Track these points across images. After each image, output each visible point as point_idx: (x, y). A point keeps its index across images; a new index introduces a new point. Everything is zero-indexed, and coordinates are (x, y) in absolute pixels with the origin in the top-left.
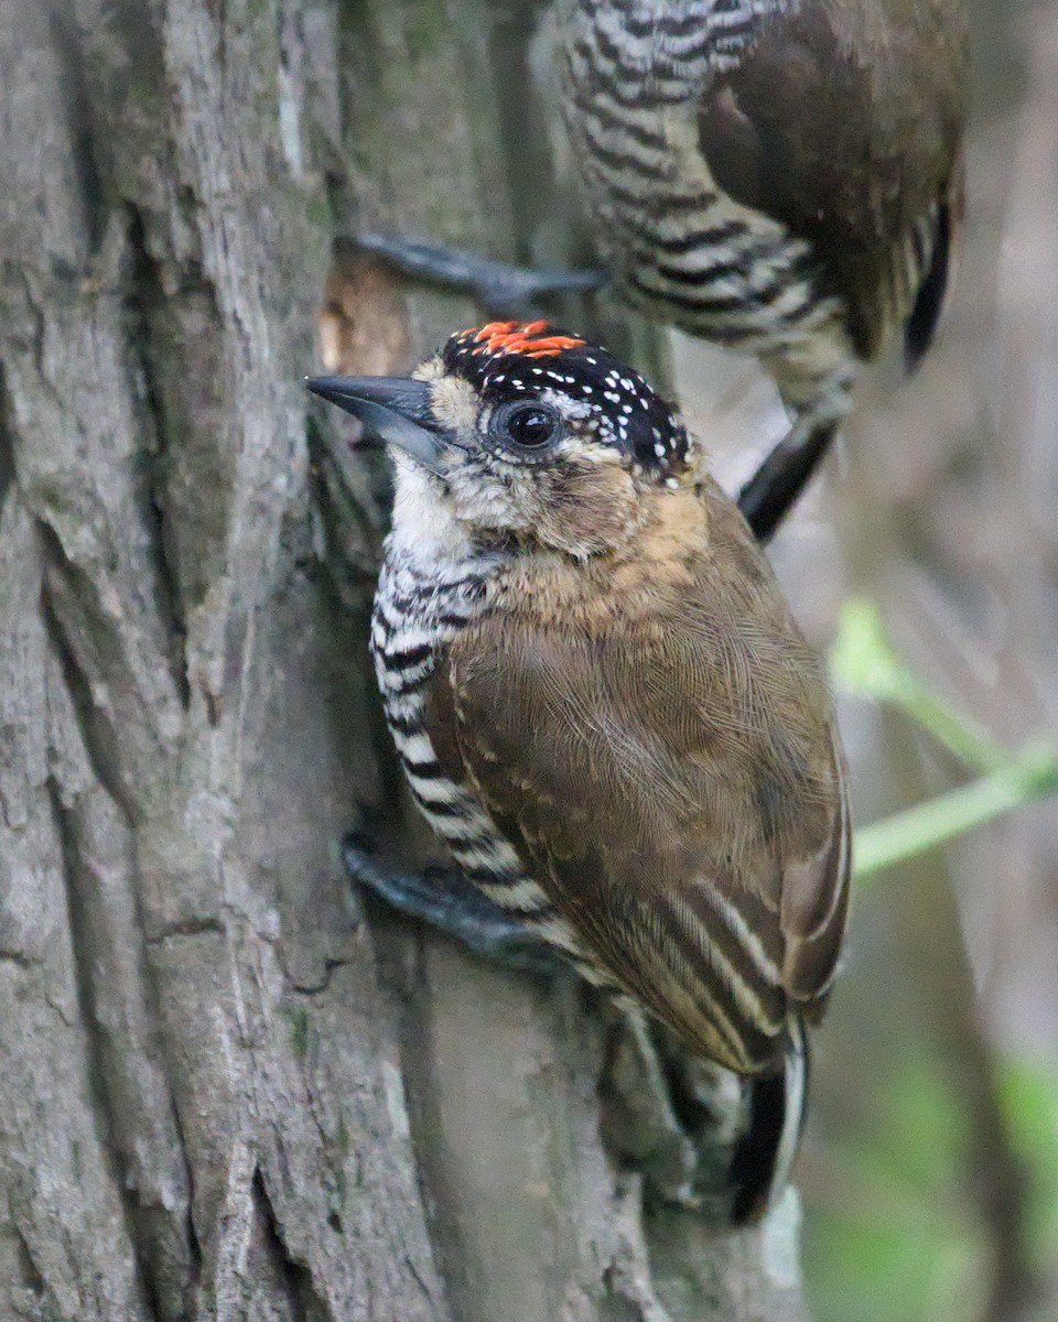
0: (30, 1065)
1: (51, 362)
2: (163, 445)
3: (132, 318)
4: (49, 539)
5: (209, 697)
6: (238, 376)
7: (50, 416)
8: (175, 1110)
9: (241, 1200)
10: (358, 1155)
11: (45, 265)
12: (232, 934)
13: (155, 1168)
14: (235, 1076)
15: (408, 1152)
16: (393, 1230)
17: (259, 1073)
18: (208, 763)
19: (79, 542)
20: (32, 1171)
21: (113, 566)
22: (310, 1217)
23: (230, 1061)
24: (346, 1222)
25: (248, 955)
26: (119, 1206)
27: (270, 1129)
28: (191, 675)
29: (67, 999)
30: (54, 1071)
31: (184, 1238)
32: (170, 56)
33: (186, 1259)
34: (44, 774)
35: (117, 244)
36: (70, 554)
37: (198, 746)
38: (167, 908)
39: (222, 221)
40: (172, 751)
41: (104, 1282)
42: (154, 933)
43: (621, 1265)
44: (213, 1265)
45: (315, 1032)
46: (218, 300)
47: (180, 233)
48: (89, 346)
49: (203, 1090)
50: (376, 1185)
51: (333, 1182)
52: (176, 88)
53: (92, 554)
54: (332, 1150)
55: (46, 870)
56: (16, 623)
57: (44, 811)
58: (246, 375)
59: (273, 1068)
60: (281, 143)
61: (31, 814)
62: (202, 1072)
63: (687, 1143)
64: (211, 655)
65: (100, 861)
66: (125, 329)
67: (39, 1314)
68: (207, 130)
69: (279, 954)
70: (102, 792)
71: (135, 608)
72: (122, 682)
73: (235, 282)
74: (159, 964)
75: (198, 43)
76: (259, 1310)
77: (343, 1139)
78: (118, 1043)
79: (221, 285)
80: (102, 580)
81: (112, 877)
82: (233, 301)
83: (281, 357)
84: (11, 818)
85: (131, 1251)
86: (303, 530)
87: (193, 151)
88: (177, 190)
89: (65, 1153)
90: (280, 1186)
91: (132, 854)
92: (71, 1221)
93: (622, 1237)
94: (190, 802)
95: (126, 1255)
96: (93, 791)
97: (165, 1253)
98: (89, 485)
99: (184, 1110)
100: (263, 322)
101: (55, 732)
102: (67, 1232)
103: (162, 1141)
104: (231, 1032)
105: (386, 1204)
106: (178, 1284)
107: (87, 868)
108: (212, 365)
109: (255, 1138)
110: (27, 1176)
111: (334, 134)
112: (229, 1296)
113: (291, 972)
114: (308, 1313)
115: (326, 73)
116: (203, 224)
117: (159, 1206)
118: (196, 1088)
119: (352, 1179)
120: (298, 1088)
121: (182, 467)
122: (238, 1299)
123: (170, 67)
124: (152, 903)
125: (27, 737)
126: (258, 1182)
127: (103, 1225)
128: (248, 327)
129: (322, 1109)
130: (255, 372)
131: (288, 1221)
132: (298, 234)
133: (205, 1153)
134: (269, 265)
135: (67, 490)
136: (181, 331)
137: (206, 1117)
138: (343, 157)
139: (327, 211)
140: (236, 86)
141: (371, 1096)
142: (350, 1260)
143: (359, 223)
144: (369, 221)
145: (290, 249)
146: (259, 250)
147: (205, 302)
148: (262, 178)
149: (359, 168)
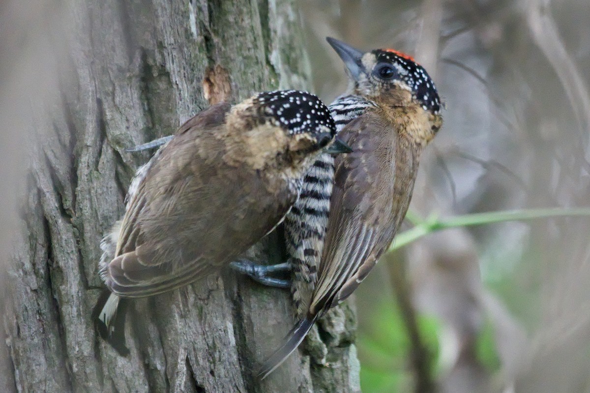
1: (117, 100)
2: (154, 125)
3: (143, 84)
4: (116, 154)
6: (178, 103)
7: (117, 116)
8: (161, 338)
9: (182, 367)
10: (219, 352)
11: (115, 68)
13: (154, 357)
14: (180, 327)
15: (235, 350)
16: (231, 375)
17: (187, 326)
19: (127, 157)
22: (204, 372)
23: (178, 322)
24: (216, 374)
26: (143, 369)
27: (191, 343)
31: (164, 379)
33: (165, 386)
35: (138, 61)
36: (124, 161)
39: (172, 53)
43: (304, 385)
44: (174, 387)
45: (205, 312)
46: (170, 77)
47: (158, 57)
48: (129, 94)
49: (170, 332)
50: (225, 361)
51: (211, 360)
52: (157, 10)
53: (131, 161)
54: (211, 351)
56: (107, 184)
58: (180, 102)
59: (192, 325)
60: (190, 27)
62: (169, 326)
63: (324, 345)
66: (141, 87)
68: (166, 23)
69: (193, 287)
73: (176, 73)
77: (214, 347)
78: (142, 317)
79: (172, 73)
82: (175, 78)
83: (191, 96)
85: (147, 383)
87: (162, 31)
88: (157, 43)
90: (194, 362)
92: (128, 374)
93: (304, 376)
95: (146, 385)
97: (157, 384)
98: (130, 138)
99: (163, 338)
100: (185, 85)
102: (127, 378)
103: (156, 348)
104: (178, 313)
105: (229, 367)
108: (169, 99)
109: (187, 347)
110: (114, 360)
111: (207, 24)
113: (197, 294)
115: (204, 4)
116: (166, 54)
117: (156, 369)
118: (167, 330)
119: (218, 359)
120: (200, 331)
123: (154, 3)
126: (188, 361)
127: (138, 375)
128: (180, 87)
129: (208, 337)
130: (183, 101)
131: (197, 373)
132: (196, 56)
133: (171, 352)
134: (187, 67)
135: (123, 140)
136: (159, 88)
137: (170, 340)
138: (210, 31)
139: (205, 49)
140: (175, 9)
141: (223, 333)
142: (217, 385)
143: (215, 52)
144: (218, 51)
145: (194, 61)
146: (184, 62)
147: (167, 79)
148: (184, 39)
149: (215, 35)
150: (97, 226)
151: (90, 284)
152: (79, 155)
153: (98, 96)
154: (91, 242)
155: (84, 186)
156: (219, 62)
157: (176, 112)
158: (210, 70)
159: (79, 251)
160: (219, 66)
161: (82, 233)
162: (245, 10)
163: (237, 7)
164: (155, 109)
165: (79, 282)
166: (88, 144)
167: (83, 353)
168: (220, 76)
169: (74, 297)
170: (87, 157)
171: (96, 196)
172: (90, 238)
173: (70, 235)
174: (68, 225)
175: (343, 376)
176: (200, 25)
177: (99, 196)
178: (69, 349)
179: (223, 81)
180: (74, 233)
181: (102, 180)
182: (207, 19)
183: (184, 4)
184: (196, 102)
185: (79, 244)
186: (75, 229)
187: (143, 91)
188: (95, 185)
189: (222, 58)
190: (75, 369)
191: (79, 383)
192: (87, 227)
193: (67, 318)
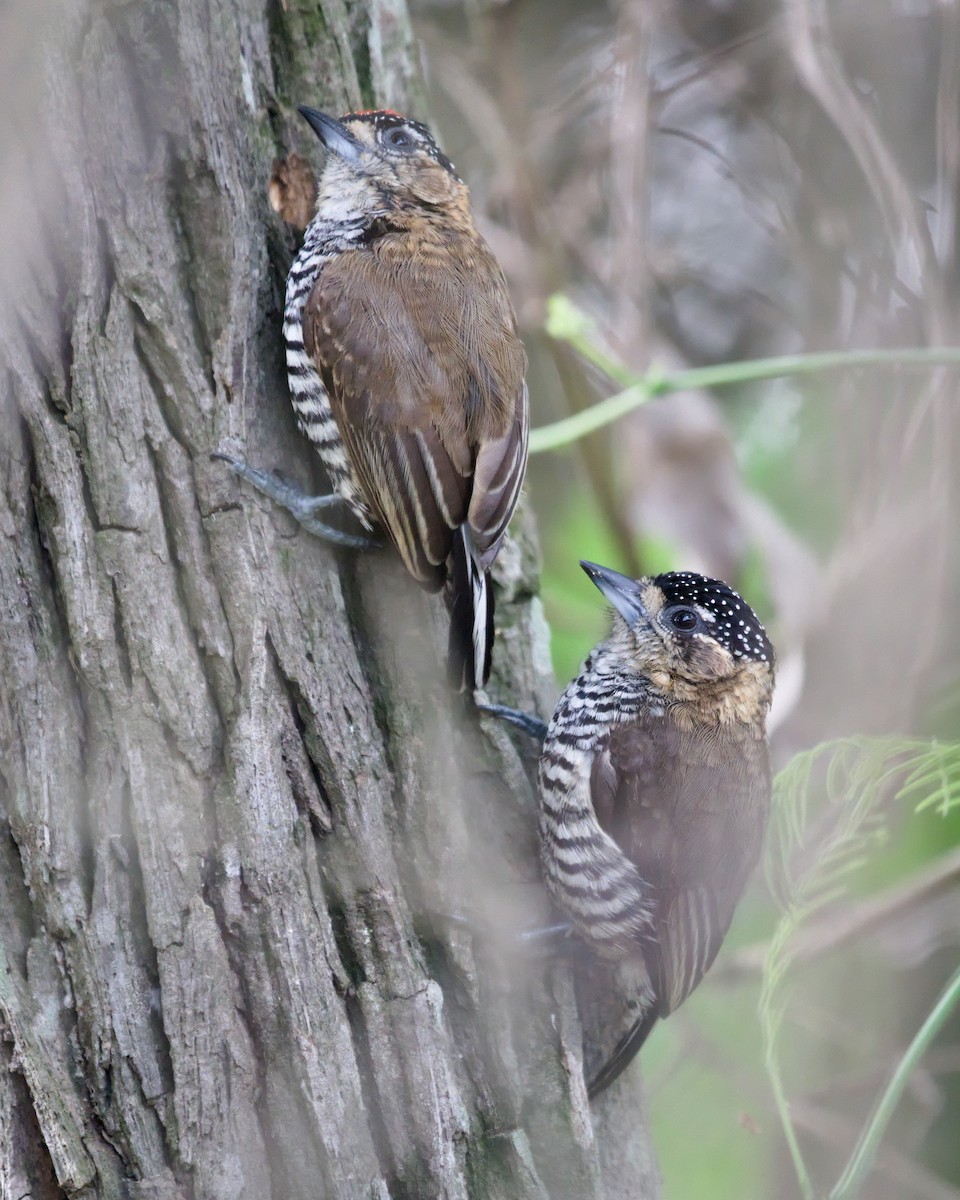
0: (145, 586)
1: (131, 219)
2: (193, 256)
3: (171, 192)
4: (135, 308)
5: (226, 387)
6: (230, 220)
7: (133, 247)
8: (222, 604)
9: (260, 650)
10: (319, 621)
11: (124, 168)
12: (246, 510)
13: (213, 635)
14: (253, 584)
15: (345, 617)
16: (340, 659)
17: (265, 582)
18: (228, 422)
19: (152, 311)
20: (150, 641)
21: (171, 323)
22: (296, 655)
23: (250, 576)
24: (315, 658)
25: (255, 521)
26: (196, 656)
27: (273, 610)
28: (216, 376)
29: (162, 550)
30: (158, 588)
31: (231, 671)
32: (182, 53)
33: (233, 682)
34: (143, 433)
35: (161, 155)
36: (148, 318)
37: (222, 413)
38: (212, 499)
39: (216, 138)
40: (209, 416)
41: (190, 697)
42: (205, 513)
44: (248, 684)
45: (293, 559)
46: (216, 178)
47: (195, 148)
48: (150, 209)
49: (237, 593)
50: (329, 636)
51: (307, 636)
52: (187, 70)
53: (159, 317)
54: (305, 619)
55: (147, 483)
56: (122, 357)
57: (144, 452)
58: (234, 218)
59: (272, 579)
60: (244, 96)
61: (137, 455)
62: (236, 584)
64: (226, 366)
65: (175, 476)
66: (168, 197)
67: (158, 716)
68: (205, 92)
69: (272, 518)
70: (174, 440)
71: (185, 344)
72: (180, 383)
73: (225, 170)
74: (208, 528)
75: (197, 46)
76: (273, 706)
77: (311, 614)
78: (190, 571)
79: (218, 172)
80: (166, 329)
81: (182, 485)
82: (224, 180)
83: (251, 207)
84: (127, 457)
85: (204, 679)
86: (269, 297)
87: (198, 103)
88: (191, 122)
89: (166, 632)
90: (280, 640)
91: (192, 472)
92: (172, 666)
94: (220, 443)
95: (202, 682)
96: (169, 440)
97: (221, 679)
98: (155, 281)
99: (226, 603)
100: (241, 190)
101: (147, 411)
102: (170, 672)
103: (216, 621)
104: (249, 561)
105: (336, 646)
106: (230, 695)
107: (169, 482)
108: (215, 214)
109: (265, 616)
110: (147, 644)
111: (271, 89)
112: (257, 700)
113: (279, 528)
114: (299, 705)
115: (265, 57)
116: (206, 141)
117: (217, 655)
118: (232, 591)
119: (317, 634)
120: (286, 588)
121: (203, 268)
122: (261, 701)
123: (183, 58)
124: (203, 497)
125: (132, 414)
126: (268, 639)
127: (188, 667)
128: (233, 192)
129: (299, 598)
130: (238, 216)
131: (285, 658)
132: (256, 142)
133: (240, 626)
134: (242, 160)
135: (144, 284)
136: (198, 197)
137: (239, 607)
138: (277, 100)
139: (270, 129)
140: (218, 66)
141: (324, 590)
142: (319, 676)
143: (287, 135)
144: (292, 133)
145: (252, 150)
146: (237, 152)
147: (210, 181)
148: (235, 114)
149: (285, 105)
150: (109, 426)
151: (102, 521)
152: (73, 313)
153: (99, 215)
154: (100, 452)
155: (83, 361)
156: (293, 150)
157: (229, 234)
158: (281, 163)
159: (82, 468)
160: (294, 156)
161: (84, 440)
162: (332, 63)
163: (319, 58)
164: (193, 233)
165: (85, 519)
166: (87, 293)
167: (95, 635)
168: (297, 173)
169: (77, 544)
170: (86, 316)
171: (104, 376)
172: (99, 446)
173: (66, 442)
174: (61, 426)
175: (523, 652)
176: (261, 91)
177: (108, 377)
178: (72, 630)
179: (302, 180)
180: (72, 439)
181: (112, 350)
182: (271, 80)
183: (231, 58)
184: (260, 217)
185: (79, 457)
186: (74, 432)
187: (172, 203)
188: (102, 359)
189: (299, 142)
190: (84, 663)
191: (91, 685)
192: (93, 429)
193: (67, 580)
